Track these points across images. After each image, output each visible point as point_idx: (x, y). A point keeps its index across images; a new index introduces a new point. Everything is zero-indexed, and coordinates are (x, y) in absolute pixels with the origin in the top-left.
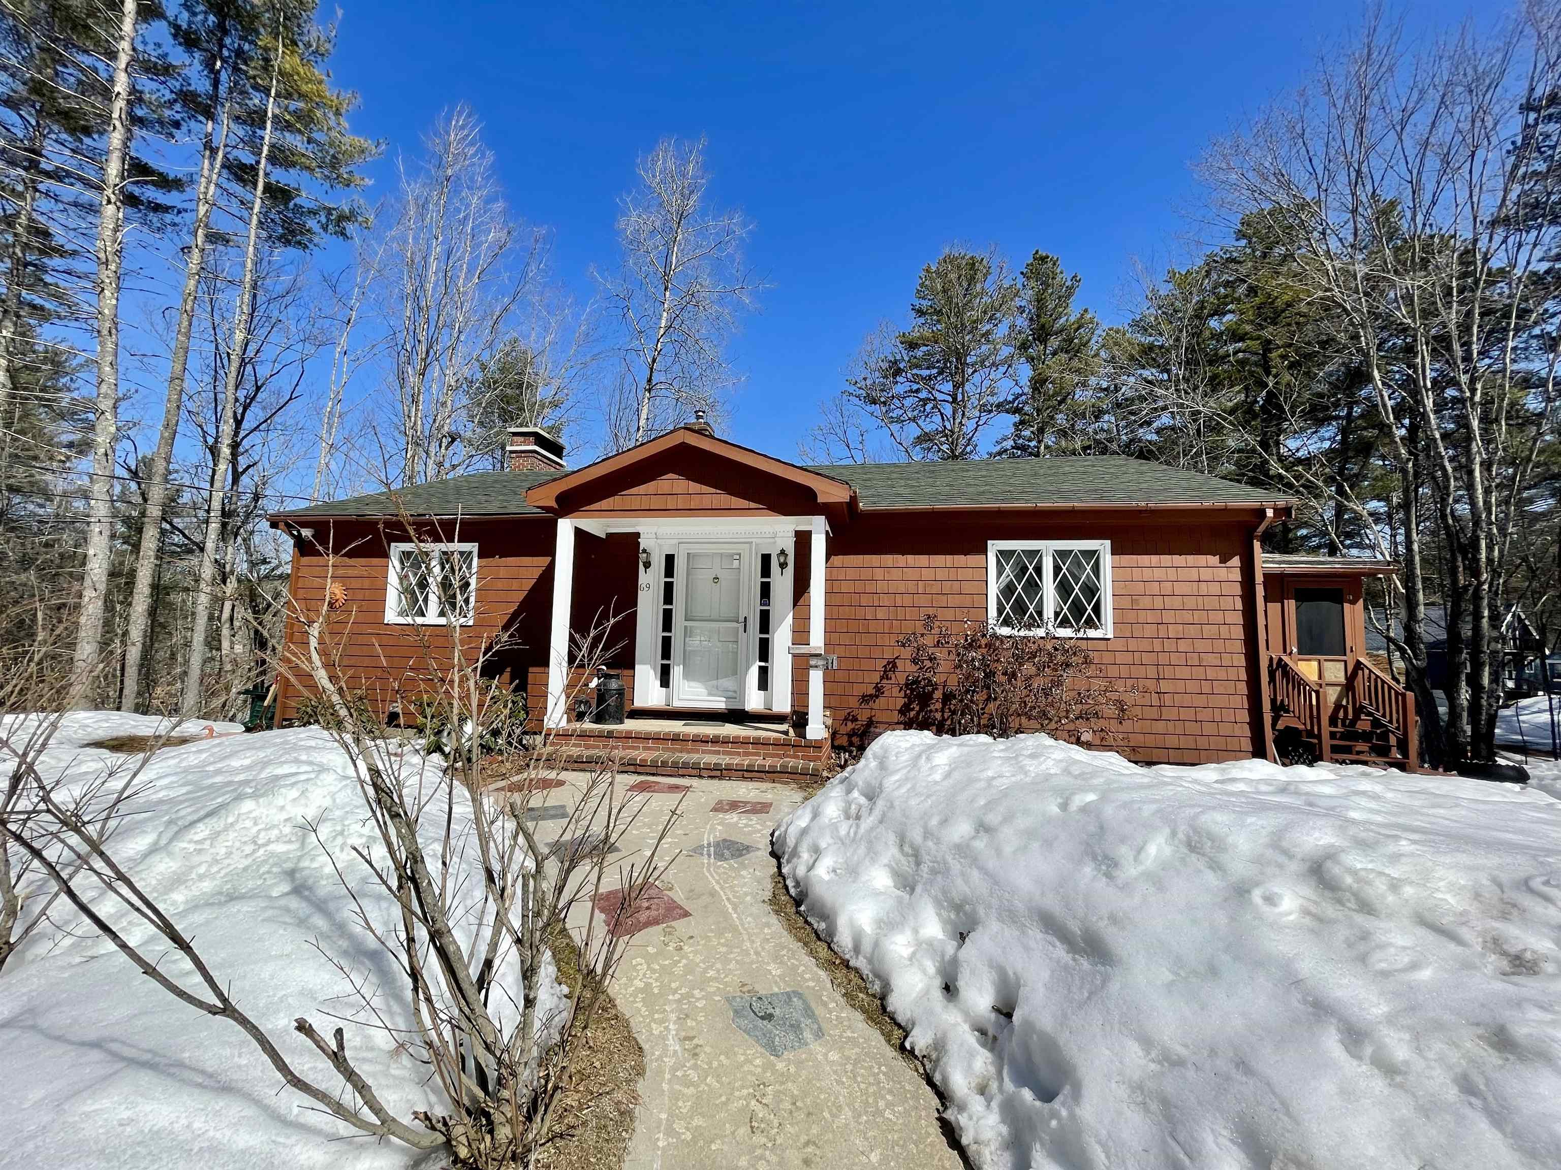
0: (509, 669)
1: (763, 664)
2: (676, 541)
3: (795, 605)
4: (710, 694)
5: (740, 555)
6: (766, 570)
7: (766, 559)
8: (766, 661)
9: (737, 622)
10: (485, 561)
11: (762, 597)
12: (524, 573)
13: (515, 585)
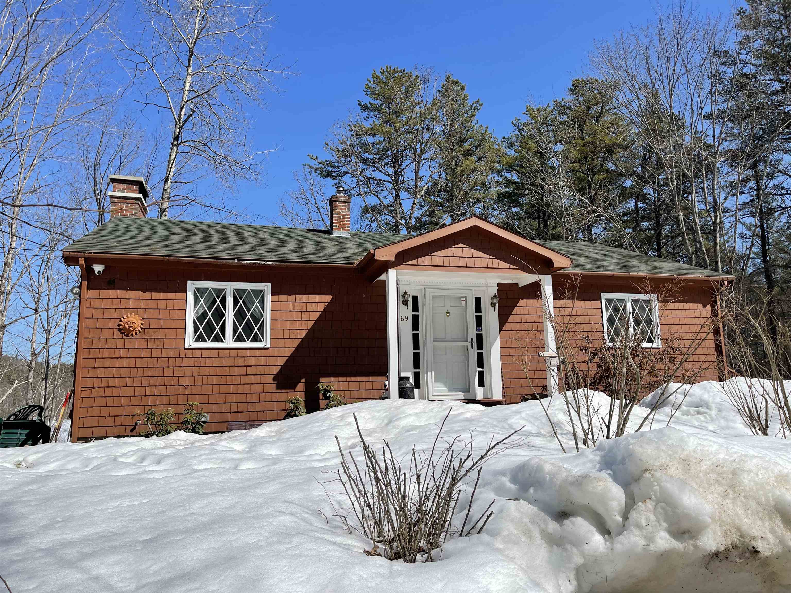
0: (303, 381)
1: (481, 369)
2: (423, 287)
3: (500, 330)
4: (449, 391)
5: (465, 297)
6: (478, 308)
7: (478, 301)
8: (482, 367)
9: (467, 341)
10: (276, 298)
11: (477, 325)
12: (309, 307)
13: (304, 316)
